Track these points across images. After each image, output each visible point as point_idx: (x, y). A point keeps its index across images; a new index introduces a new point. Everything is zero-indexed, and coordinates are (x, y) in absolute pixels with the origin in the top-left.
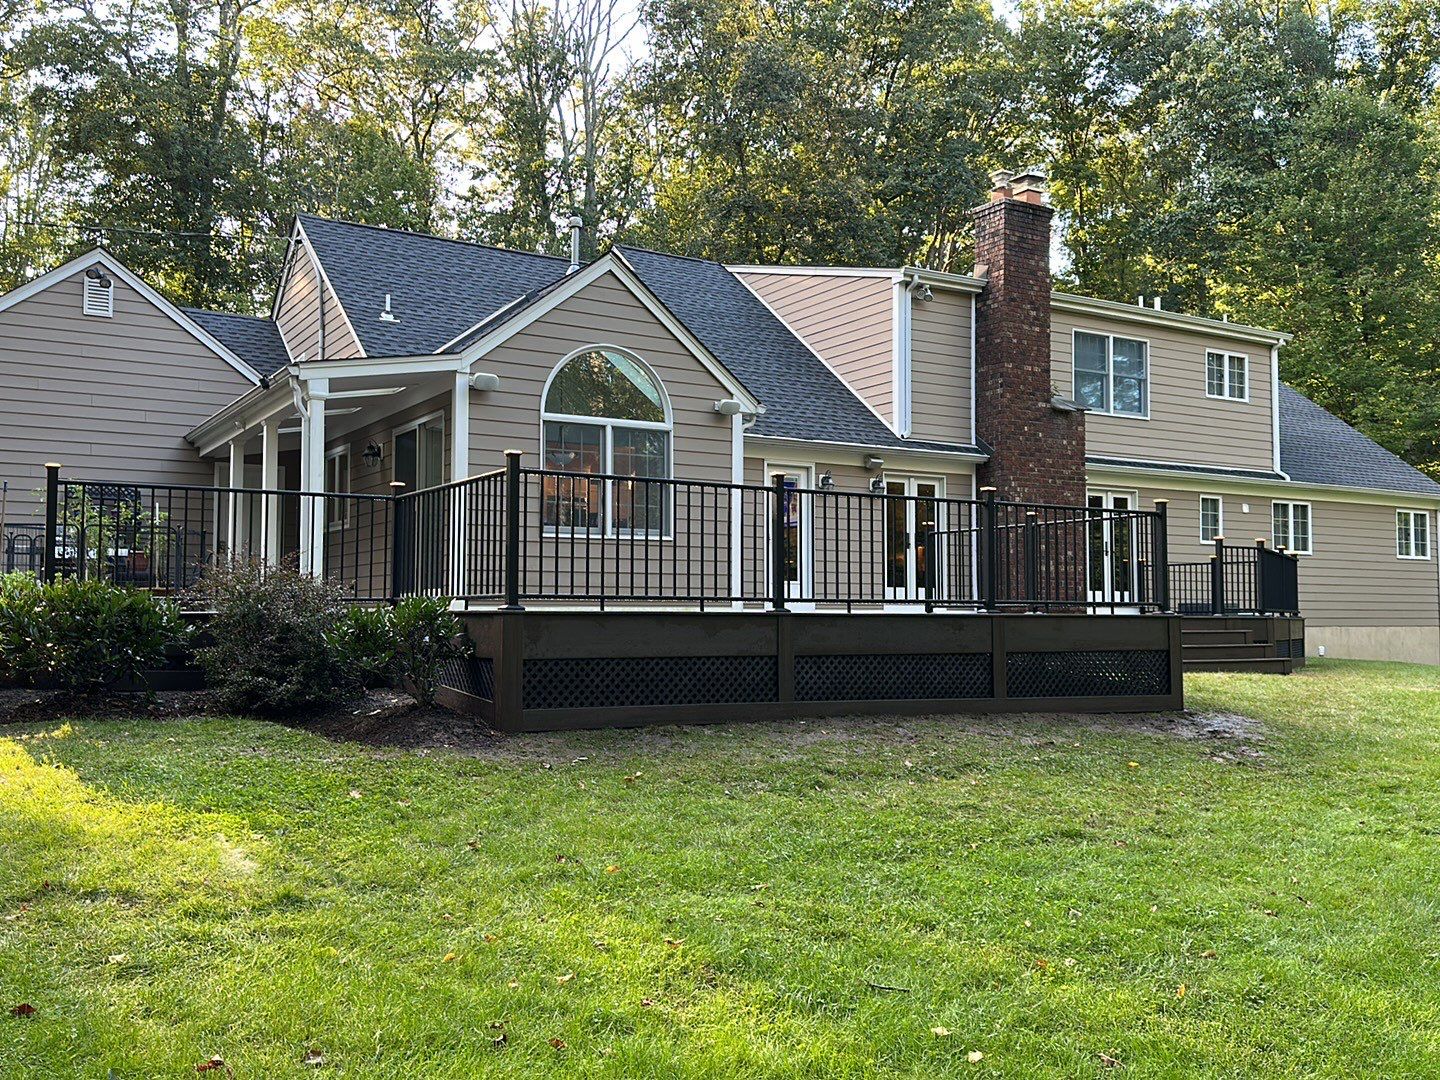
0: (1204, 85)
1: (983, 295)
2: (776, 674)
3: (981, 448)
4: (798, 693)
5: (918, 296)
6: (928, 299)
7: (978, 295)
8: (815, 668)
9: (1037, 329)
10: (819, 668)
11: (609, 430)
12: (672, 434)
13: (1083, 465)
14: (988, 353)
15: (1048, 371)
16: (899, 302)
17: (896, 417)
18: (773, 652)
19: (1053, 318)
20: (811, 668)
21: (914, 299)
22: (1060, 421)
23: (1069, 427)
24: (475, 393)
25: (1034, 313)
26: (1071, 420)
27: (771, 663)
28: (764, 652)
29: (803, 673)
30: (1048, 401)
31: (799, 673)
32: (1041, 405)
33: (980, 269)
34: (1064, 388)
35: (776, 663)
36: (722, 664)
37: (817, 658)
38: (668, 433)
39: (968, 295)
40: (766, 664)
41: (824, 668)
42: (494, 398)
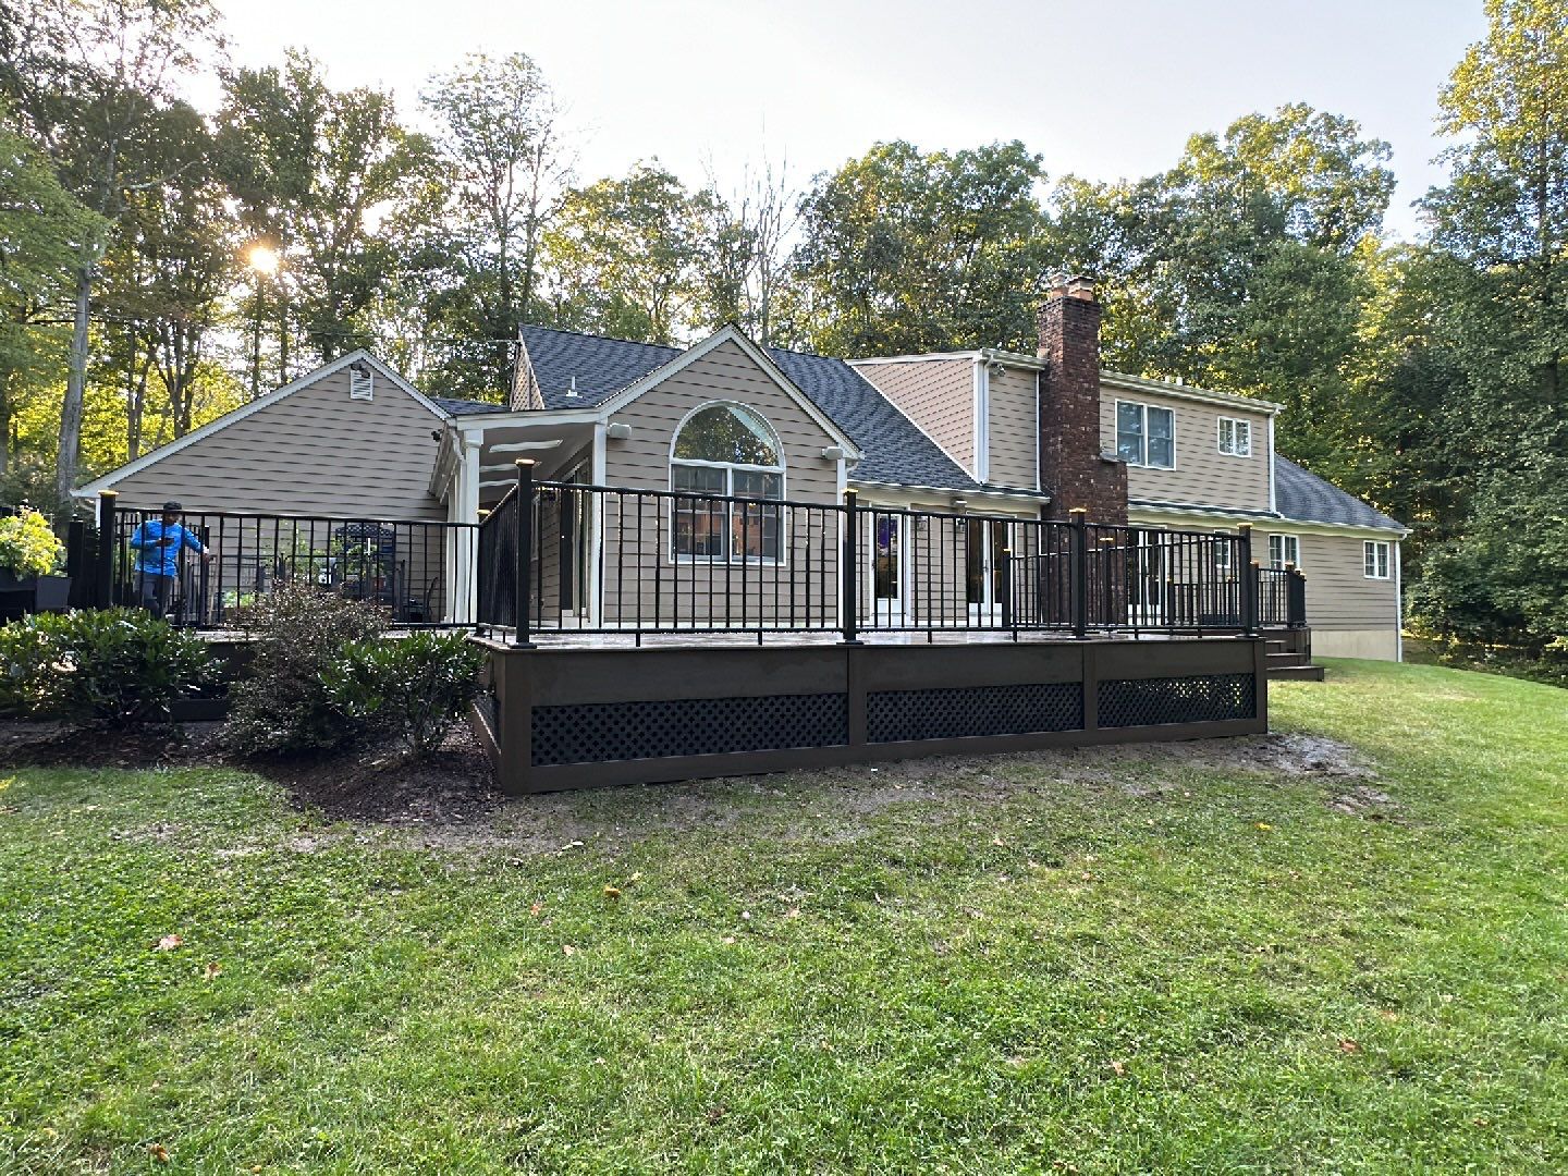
0: (1193, 245)
1: (1045, 372)
2: (846, 712)
3: (1045, 492)
4: (872, 734)
5: (995, 371)
6: (1001, 374)
7: (1041, 373)
8: (890, 705)
9: (1090, 398)
10: (895, 704)
11: (730, 473)
12: (785, 476)
13: (1126, 505)
14: (1050, 418)
15: (1098, 431)
16: (978, 378)
17: (976, 468)
18: (842, 688)
19: (1102, 392)
20: (886, 705)
21: (991, 375)
22: (1107, 470)
23: (1115, 475)
24: (613, 441)
25: (1086, 385)
26: (1116, 469)
27: (840, 702)
28: (832, 688)
29: (877, 711)
30: (1098, 455)
31: (872, 711)
32: (1093, 457)
33: (1041, 353)
34: (1110, 444)
35: (846, 701)
36: (783, 704)
37: (892, 695)
38: (780, 475)
39: (1033, 372)
40: (834, 702)
41: (901, 704)
42: (628, 446)
